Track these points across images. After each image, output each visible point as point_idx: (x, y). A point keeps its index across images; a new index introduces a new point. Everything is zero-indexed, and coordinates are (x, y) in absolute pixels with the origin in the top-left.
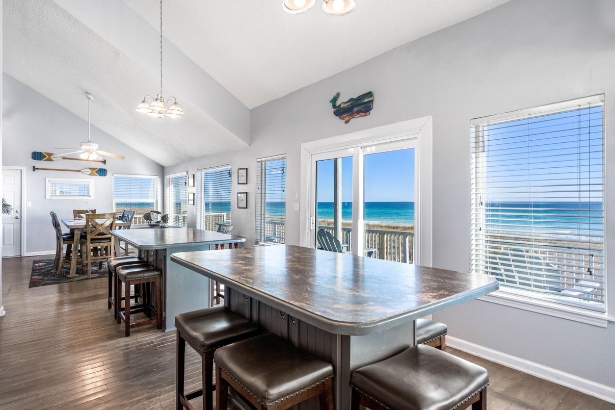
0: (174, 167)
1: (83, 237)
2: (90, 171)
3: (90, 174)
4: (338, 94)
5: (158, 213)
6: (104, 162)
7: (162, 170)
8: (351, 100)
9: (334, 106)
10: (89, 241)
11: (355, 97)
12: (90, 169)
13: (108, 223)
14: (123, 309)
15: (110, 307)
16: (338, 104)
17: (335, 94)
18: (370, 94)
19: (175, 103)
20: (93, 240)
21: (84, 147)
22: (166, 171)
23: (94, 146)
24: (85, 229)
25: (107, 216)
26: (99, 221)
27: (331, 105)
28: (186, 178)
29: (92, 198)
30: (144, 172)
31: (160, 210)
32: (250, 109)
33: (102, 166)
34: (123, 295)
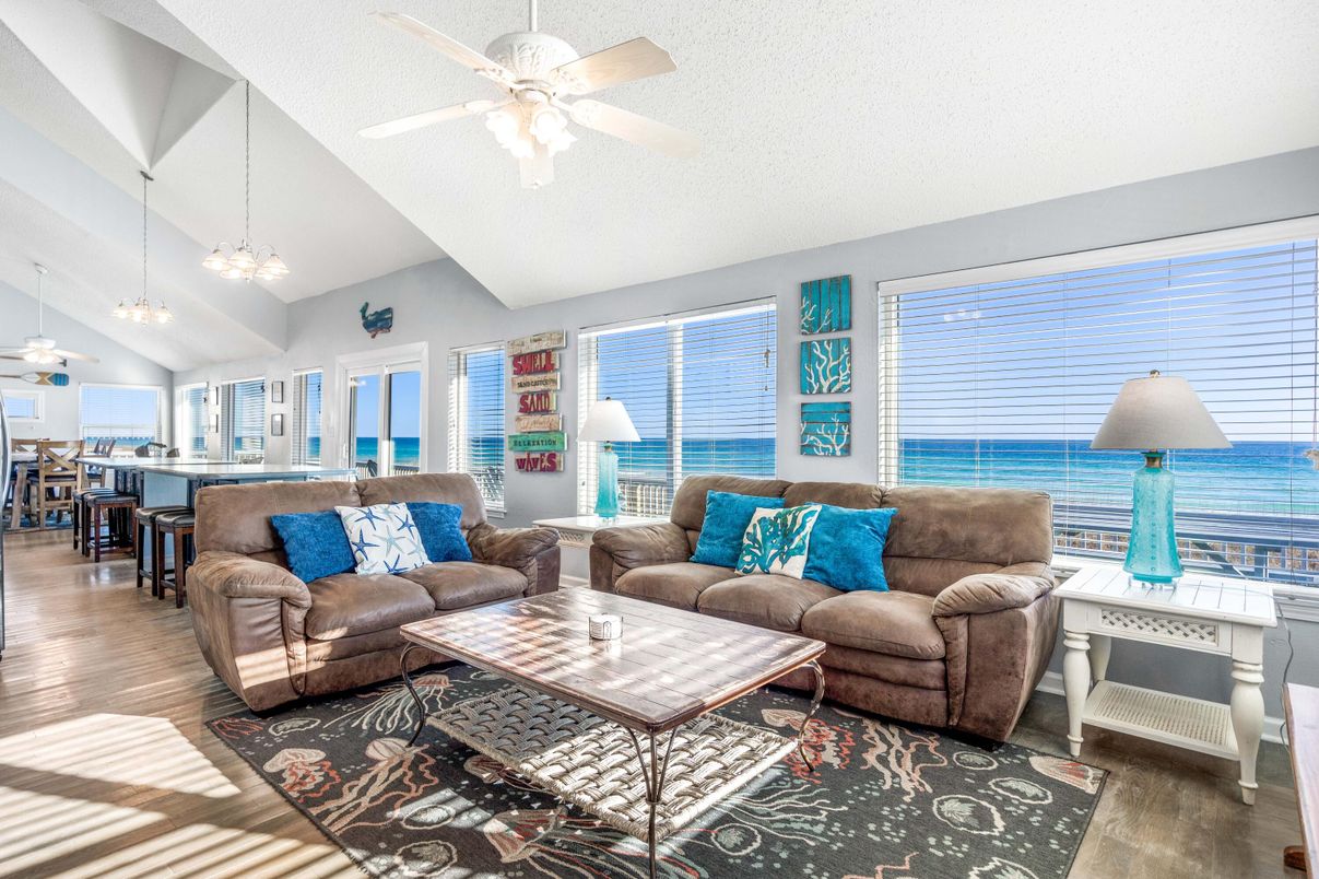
0: (189, 374)
1: (34, 474)
2: (38, 378)
3: (38, 383)
4: (367, 304)
5: (161, 446)
6: (64, 363)
7: (169, 378)
8: (376, 313)
9: (364, 317)
10: (42, 479)
11: (379, 310)
12: (39, 373)
13: (71, 455)
14: (93, 539)
15: (76, 547)
16: (367, 314)
17: (363, 304)
18: (389, 310)
19: (163, 307)
20: (48, 478)
21: (33, 344)
22: (176, 379)
23: (50, 344)
24: (35, 464)
25: (69, 444)
26: (57, 451)
27: (360, 314)
28: (207, 390)
29: (42, 420)
30: (135, 379)
31: (165, 441)
32: (288, 302)
33: (61, 370)
34: (93, 535)
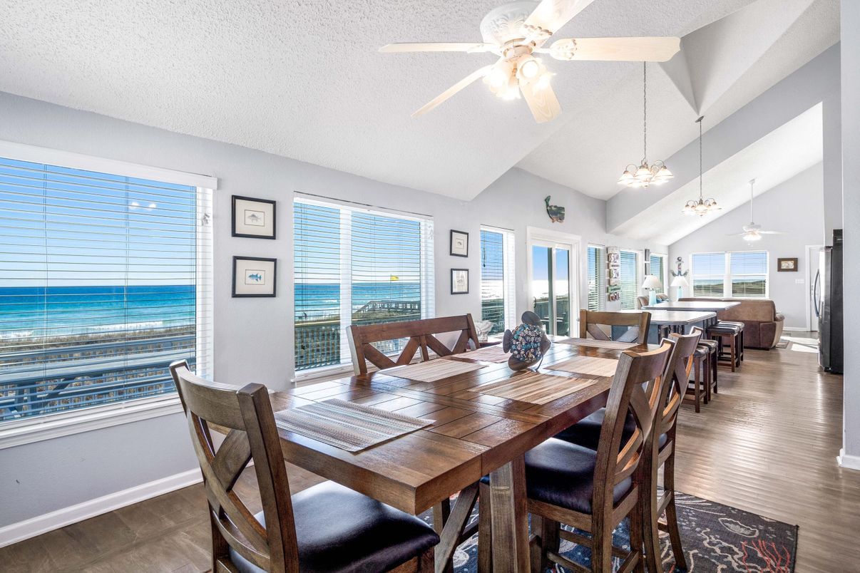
16: (550, 204)
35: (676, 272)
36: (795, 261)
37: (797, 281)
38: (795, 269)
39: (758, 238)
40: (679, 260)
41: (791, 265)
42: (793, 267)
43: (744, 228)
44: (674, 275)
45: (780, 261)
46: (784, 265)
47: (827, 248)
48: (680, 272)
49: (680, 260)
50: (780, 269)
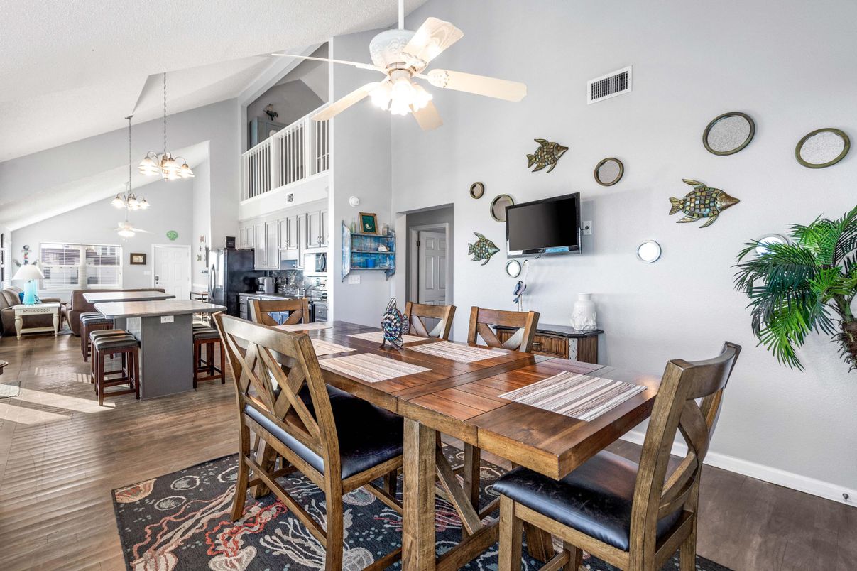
35: (22, 261)
36: (144, 256)
37: (145, 273)
38: (144, 263)
39: (131, 235)
40: (25, 248)
41: (141, 259)
42: (142, 261)
43: (120, 224)
44: (18, 265)
45: (132, 255)
46: (136, 259)
47: (225, 249)
48: (26, 262)
49: (27, 249)
50: (132, 263)
